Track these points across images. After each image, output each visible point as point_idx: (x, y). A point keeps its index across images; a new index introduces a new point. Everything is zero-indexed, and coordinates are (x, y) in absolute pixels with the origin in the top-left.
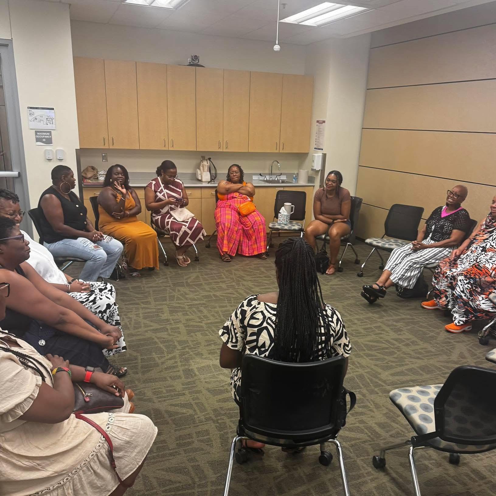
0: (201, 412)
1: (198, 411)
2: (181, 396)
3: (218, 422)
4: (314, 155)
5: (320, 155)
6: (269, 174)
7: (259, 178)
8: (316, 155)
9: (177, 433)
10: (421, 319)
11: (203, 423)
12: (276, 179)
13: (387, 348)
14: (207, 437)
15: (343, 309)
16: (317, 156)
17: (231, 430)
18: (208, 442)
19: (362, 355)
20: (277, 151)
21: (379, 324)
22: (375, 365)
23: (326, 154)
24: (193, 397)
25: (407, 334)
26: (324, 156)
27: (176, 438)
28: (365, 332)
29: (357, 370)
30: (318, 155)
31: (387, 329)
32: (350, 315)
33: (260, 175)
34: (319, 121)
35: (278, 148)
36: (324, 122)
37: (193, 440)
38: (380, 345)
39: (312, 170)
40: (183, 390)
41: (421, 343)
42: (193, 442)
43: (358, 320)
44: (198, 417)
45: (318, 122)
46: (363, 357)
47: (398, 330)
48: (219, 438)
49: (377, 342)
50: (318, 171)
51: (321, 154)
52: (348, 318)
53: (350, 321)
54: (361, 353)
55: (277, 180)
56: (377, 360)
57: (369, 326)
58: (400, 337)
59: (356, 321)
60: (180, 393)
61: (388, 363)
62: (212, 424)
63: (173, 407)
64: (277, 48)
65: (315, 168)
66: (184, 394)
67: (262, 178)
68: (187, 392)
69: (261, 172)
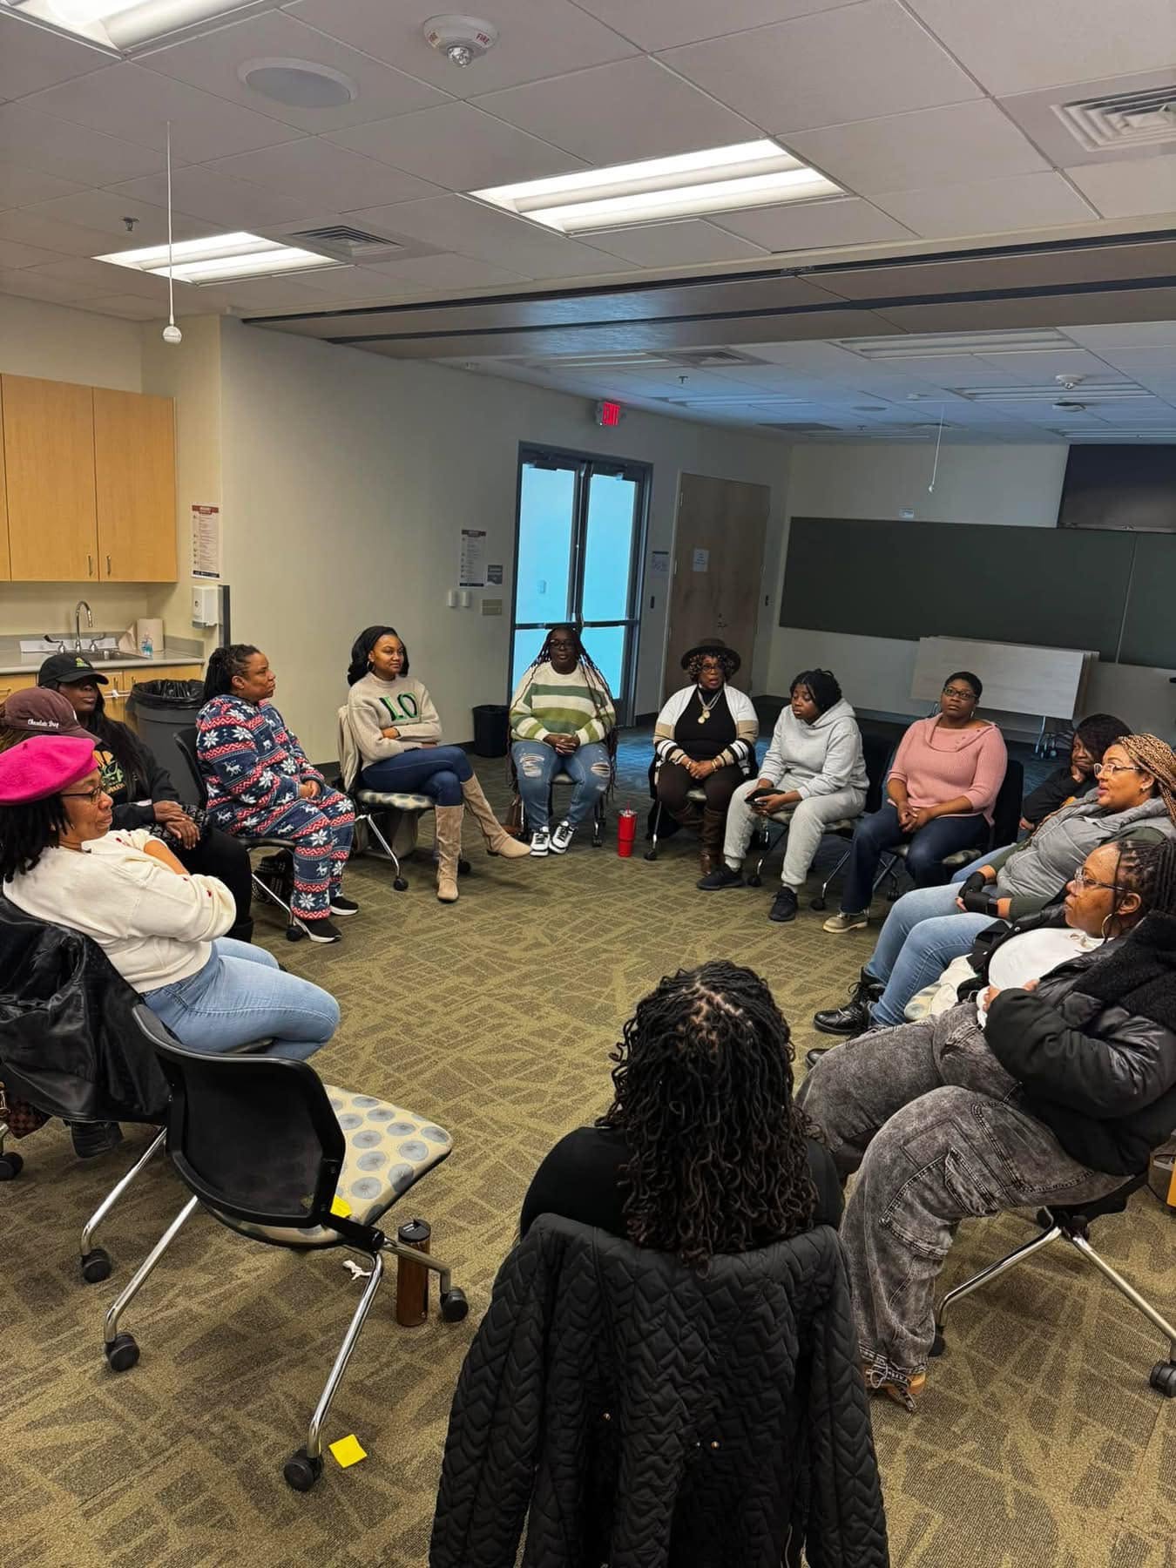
0: (144, 1417)
1: (132, 1418)
2: (49, 1380)
3: (212, 1434)
4: (197, 590)
5: (213, 591)
6: (71, 636)
7: (42, 647)
8: (203, 588)
9: (97, 1520)
10: (562, 968)
11: (167, 1454)
12: (93, 648)
13: (532, 1062)
14: (202, 1498)
15: (385, 976)
16: (207, 591)
17: (264, 1446)
18: (212, 1513)
19: (489, 1094)
20: (94, 579)
21: (485, 1001)
22: (532, 1115)
23: (228, 587)
24: (91, 1371)
25: (553, 1012)
26: (226, 592)
27: (99, 1541)
28: (466, 1030)
29: (498, 1141)
30: (209, 591)
31: (508, 1009)
32: (411, 989)
33: (47, 638)
34: (199, 507)
35: (95, 571)
36: (215, 510)
37: (161, 1525)
38: (515, 1056)
39: (196, 624)
40: (49, 1360)
41: (592, 1029)
42: (164, 1536)
43: (435, 998)
44: (143, 1439)
45: (196, 508)
46: (493, 1101)
47: (530, 1008)
48: (241, 1489)
49: (505, 1049)
50: (212, 628)
51: (216, 588)
52: (410, 1000)
53: (418, 1006)
54: (485, 1090)
55: (96, 650)
56: (528, 1099)
57: (465, 1011)
58: (544, 1024)
59: (431, 1005)
60: (41, 1374)
61: (555, 1103)
62: (197, 1446)
63: (41, 1433)
64: (172, 334)
65: (203, 621)
66: (57, 1372)
67: (53, 647)
68: (62, 1362)
69: (47, 632)
